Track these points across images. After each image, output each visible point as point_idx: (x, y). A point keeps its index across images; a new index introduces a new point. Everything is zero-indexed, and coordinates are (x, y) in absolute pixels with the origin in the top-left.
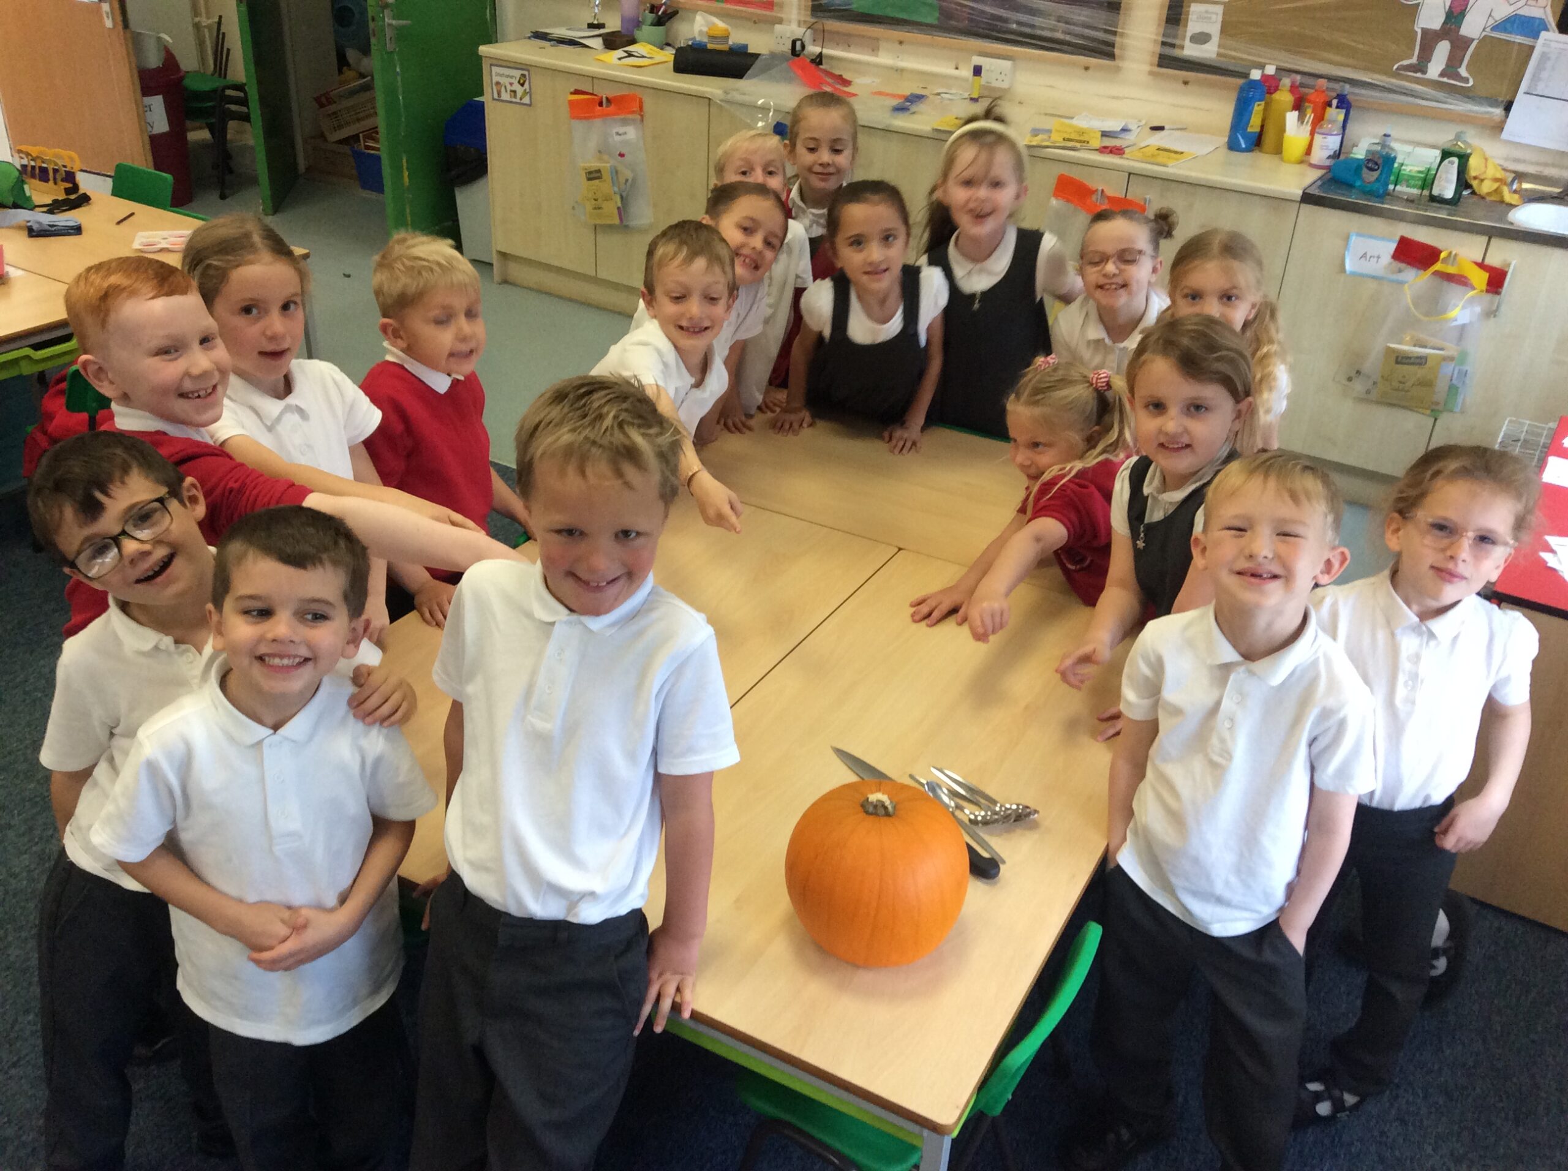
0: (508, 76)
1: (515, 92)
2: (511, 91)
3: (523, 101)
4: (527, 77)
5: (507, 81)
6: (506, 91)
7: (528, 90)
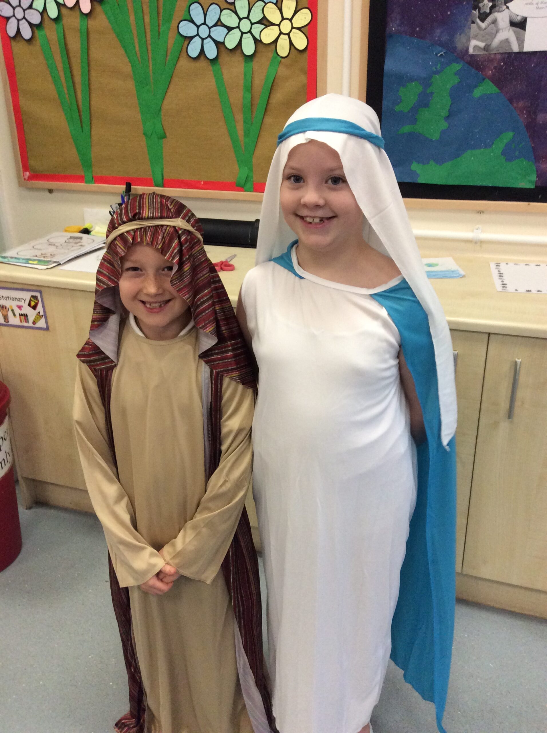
2: (20, 315)
3: (37, 325)
4: (39, 298)
5: (14, 304)
6: (14, 315)
7: (42, 313)
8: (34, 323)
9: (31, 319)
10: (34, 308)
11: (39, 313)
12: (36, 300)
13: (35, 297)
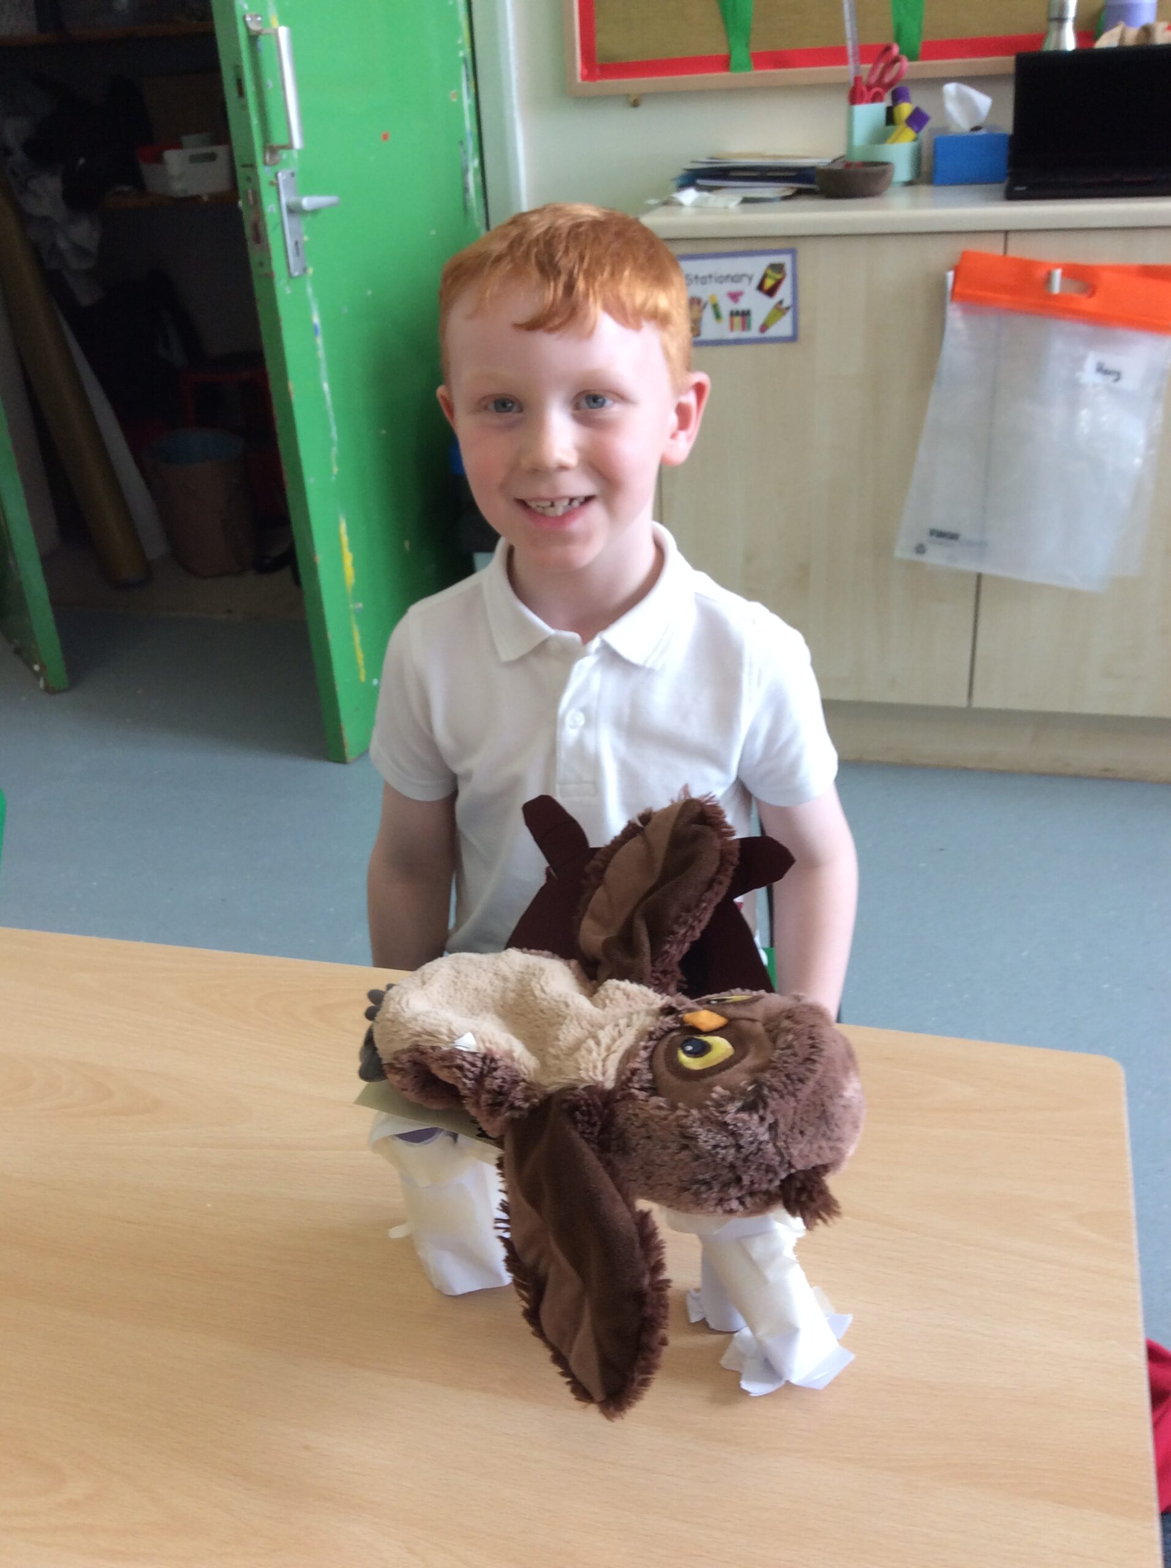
0: (722, 279)
1: (745, 314)
2: (733, 314)
3: (772, 332)
4: (788, 268)
5: (719, 292)
6: (718, 316)
7: (787, 302)
8: (764, 328)
9: (757, 320)
10: (771, 292)
11: (781, 302)
12: (779, 273)
13: (778, 268)
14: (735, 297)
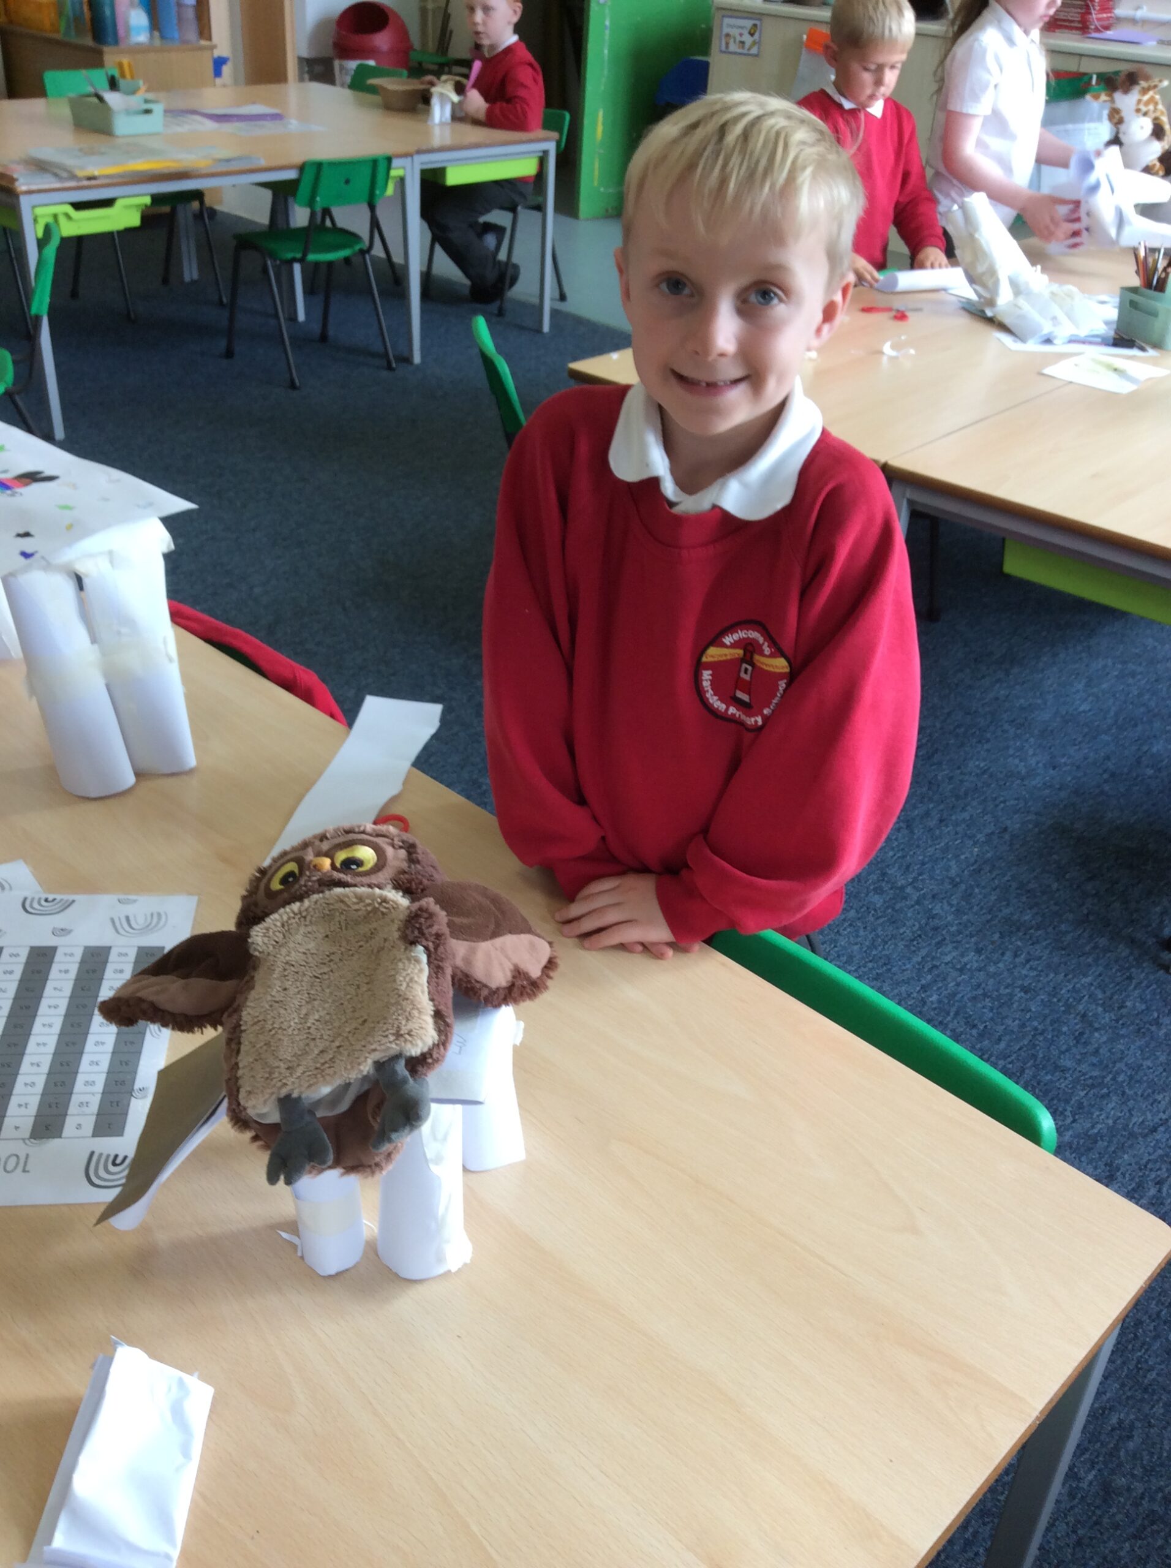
0: (739, 27)
14: (741, 35)
